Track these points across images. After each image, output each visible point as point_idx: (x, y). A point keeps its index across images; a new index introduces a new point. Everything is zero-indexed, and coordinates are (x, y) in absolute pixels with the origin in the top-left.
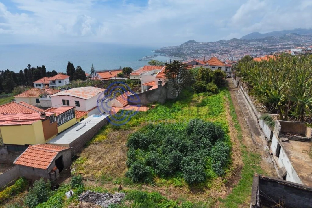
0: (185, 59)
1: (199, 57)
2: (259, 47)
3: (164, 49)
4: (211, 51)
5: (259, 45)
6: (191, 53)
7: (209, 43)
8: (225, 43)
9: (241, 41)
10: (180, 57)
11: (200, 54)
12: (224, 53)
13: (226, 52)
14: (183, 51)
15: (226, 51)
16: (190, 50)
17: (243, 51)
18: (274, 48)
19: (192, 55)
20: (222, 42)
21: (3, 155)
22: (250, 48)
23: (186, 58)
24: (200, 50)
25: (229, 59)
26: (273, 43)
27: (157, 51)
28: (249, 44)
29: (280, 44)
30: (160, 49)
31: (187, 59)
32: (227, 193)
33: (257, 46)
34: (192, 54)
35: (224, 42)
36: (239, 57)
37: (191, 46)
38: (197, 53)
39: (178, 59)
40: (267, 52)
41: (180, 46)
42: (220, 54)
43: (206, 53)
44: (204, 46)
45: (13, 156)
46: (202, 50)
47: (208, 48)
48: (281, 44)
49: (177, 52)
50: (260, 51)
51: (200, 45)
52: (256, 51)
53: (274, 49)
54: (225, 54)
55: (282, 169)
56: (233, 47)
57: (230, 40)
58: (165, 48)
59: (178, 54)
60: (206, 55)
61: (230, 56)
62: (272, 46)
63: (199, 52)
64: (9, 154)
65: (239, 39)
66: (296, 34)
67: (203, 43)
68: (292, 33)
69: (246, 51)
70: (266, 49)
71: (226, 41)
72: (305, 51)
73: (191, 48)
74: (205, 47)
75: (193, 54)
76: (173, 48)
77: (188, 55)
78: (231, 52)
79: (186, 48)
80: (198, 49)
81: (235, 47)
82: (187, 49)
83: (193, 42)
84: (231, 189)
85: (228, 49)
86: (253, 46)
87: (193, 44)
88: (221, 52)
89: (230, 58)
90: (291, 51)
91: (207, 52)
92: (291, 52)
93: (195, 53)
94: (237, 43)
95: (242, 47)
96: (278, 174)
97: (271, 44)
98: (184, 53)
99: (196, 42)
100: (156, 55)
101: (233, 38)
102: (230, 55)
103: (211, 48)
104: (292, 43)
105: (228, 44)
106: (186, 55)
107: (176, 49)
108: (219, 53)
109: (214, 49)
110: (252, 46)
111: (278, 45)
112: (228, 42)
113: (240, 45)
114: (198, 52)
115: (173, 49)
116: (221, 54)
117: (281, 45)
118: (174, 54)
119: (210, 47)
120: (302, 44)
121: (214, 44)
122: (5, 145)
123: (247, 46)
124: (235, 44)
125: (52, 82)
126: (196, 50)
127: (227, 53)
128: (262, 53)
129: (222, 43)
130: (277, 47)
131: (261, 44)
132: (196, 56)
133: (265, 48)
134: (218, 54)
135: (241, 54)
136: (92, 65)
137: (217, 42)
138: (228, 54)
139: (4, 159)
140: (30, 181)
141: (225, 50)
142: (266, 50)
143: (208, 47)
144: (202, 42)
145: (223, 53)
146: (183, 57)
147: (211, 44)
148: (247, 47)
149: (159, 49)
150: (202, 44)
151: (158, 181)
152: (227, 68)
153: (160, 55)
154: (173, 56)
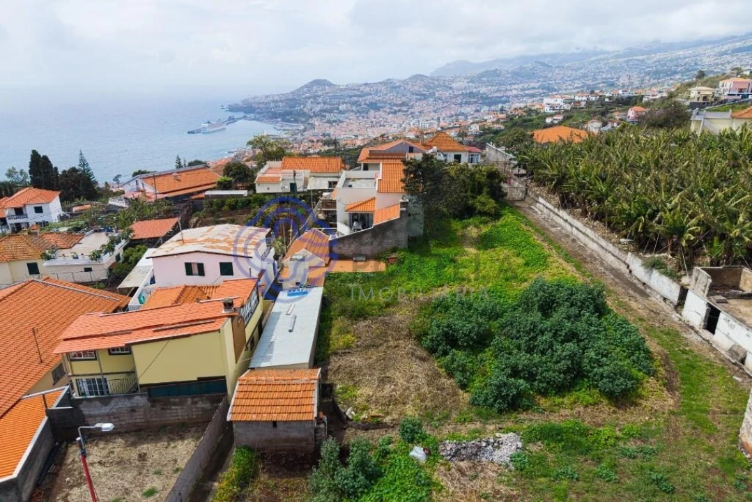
0: (308, 127)
1: (343, 122)
2: (471, 95)
3: (252, 101)
4: (367, 105)
5: (471, 91)
6: (322, 111)
7: (361, 86)
8: (400, 87)
9: (434, 79)
10: (296, 121)
11: (343, 114)
12: (400, 111)
13: (401, 108)
14: (302, 107)
15: (403, 104)
16: (318, 103)
17: (440, 104)
18: (502, 97)
19: (325, 116)
20: (391, 83)
21: (136, 411)
22: (454, 98)
23: (312, 124)
24: (344, 103)
25: (411, 124)
26: (500, 84)
27: (233, 109)
28: (451, 88)
29: (513, 87)
30: (242, 102)
31: (313, 126)
32: (675, 401)
33: (468, 92)
34: (324, 114)
35: (395, 84)
36: (433, 119)
37: (320, 93)
38: (336, 111)
39: (291, 126)
40: (490, 105)
41: (293, 93)
42: (389, 114)
43: (358, 111)
44: (352, 93)
45: (163, 409)
46: (346, 103)
47: (360, 99)
48: (516, 86)
49: (288, 109)
50: (476, 102)
51: (341, 90)
52: (468, 103)
53: (503, 99)
54: (400, 113)
55: (735, 349)
56: (418, 95)
57: (408, 77)
58: (255, 98)
59: (290, 113)
60: (358, 115)
61: (413, 117)
62: (498, 91)
63: (341, 108)
64: (153, 406)
65: (428, 75)
66: (543, 64)
67: (347, 85)
68: (536, 62)
69: (446, 104)
70: (487, 98)
71: (399, 81)
72: (570, 103)
73: (320, 100)
74: (354, 96)
75: (328, 115)
76: (276, 98)
77: (316, 115)
78: (412, 107)
79: (309, 98)
80: (336, 101)
81: (422, 95)
82: (311, 102)
83: (324, 85)
84: (677, 393)
85: (406, 100)
86: (461, 92)
87: (325, 89)
88: (391, 108)
89: (413, 121)
90: (543, 104)
91: (359, 108)
92: (544, 106)
93: (330, 111)
94: (425, 86)
95: (437, 95)
96: (728, 357)
97: (496, 87)
98: (305, 110)
99: (330, 85)
100: (233, 119)
101: (414, 74)
102: (412, 113)
103: (369, 99)
104: (538, 84)
105: (405, 89)
106: (311, 117)
107: (282, 101)
108: (388, 110)
109: (374, 101)
110: (456, 93)
111: (511, 90)
112: (405, 82)
113: (431, 91)
114: (338, 109)
115: (276, 102)
116: (392, 113)
117: (515, 89)
118: (280, 114)
119: (364, 96)
120: (556, 87)
121: (372, 87)
122: (142, 386)
123: (447, 91)
124: (420, 87)
125: (13, 213)
126: (334, 104)
127: (404, 108)
128: (478, 108)
129: (391, 85)
130: (509, 93)
131: (476, 88)
132: (335, 119)
133: (484, 96)
134: (386, 112)
135: (435, 112)
136: (81, 154)
137: (380, 83)
138: (407, 111)
139: (138, 421)
140: (262, 452)
141: (401, 102)
142: (487, 101)
143: (360, 96)
144: (345, 84)
145: (395, 110)
146: (303, 122)
147: (367, 89)
148: (448, 95)
149: (241, 104)
150: (346, 89)
151: (544, 402)
152: (472, 155)
153: (245, 117)
154: (279, 120)
